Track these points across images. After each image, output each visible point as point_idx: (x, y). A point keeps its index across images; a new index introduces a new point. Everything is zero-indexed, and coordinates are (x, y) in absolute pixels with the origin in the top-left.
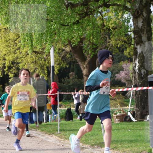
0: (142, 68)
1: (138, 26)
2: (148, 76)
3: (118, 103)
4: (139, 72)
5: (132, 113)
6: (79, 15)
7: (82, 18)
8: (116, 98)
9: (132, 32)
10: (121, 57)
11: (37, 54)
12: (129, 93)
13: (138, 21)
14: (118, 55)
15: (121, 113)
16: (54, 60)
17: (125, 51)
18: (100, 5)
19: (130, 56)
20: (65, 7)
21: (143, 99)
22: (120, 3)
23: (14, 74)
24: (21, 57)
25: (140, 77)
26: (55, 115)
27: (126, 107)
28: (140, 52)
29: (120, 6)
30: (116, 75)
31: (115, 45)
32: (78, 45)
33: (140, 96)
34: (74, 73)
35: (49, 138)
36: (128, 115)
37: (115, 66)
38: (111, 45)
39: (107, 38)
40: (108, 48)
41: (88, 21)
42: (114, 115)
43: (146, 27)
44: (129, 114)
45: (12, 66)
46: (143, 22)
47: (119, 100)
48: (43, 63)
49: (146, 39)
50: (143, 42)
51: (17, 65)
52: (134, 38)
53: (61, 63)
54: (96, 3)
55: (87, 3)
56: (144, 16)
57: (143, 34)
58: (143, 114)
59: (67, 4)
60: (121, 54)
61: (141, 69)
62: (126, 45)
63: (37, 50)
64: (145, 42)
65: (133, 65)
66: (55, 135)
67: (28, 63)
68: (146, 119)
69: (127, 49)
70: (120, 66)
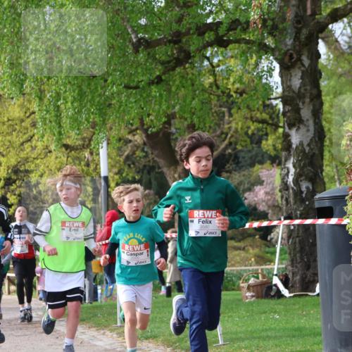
0: (302, 179)
1: (291, 86)
2: (315, 195)
3: (251, 256)
4: (295, 188)
5: (281, 277)
6: (163, 63)
7: (168, 70)
8: (247, 246)
9: (280, 99)
10: (256, 155)
11: (71, 151)
12: (275, 233)
13: (291, 76)
14: (250, 151)
15: (258, 278)
16: (109, 163)
17: (264, 142)
18: (207, 42)
19: (275, 153)
20: (130, 47)
21: (307, 248)
22: (252, 38)
23: (19, 195)
24: (34, 159)
25: (298, 197)
26: (111, 287)
27: (269, 265)
28: (298, 143)
29: (252, 44)
30: (246, 195)
31: (242, 128)
32: (161, 129)
33: (300, 241)
34: (152, 192)
35: (98, 337)
36: (274, 283)
37: (244, 175)
38: (233, 129)
39: (224, 113)
40: (227, 134)
41: (183, 77)
42: (243, 283)
43: (308, 88)
44: (276, 280)
45: (14, 177)
46: (302, 78)
47: (253, 249)
48: (83, 170)
49: (310, 115)
50: (303, 121)
51: (25, 176)
52: (284, 114)
53: (124, 170)
54: (200, 38)
55: (179, 38)
56: (303, 65)
57: (303, 103)
58: (307, 280)
59: (134, 40)
60: (255, 149)
61: (301, 181)
62: (266, 128)
63: (69, 142)
64: (308, 120)
65: (283, 172)
66: (111, 331)
67: (51, 170)
68: (315, 291)
69: (269, 138)
70: (254, 174)
